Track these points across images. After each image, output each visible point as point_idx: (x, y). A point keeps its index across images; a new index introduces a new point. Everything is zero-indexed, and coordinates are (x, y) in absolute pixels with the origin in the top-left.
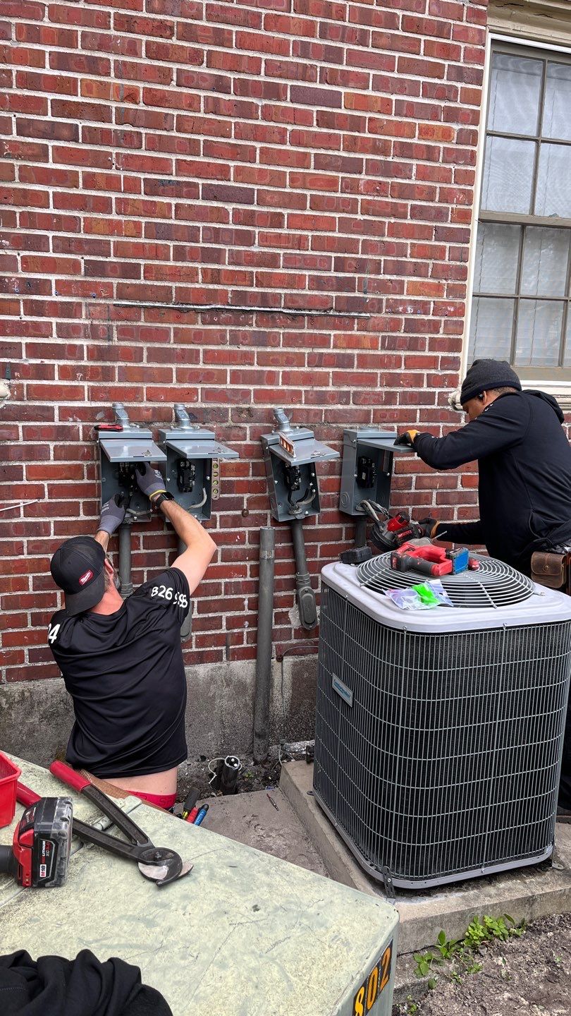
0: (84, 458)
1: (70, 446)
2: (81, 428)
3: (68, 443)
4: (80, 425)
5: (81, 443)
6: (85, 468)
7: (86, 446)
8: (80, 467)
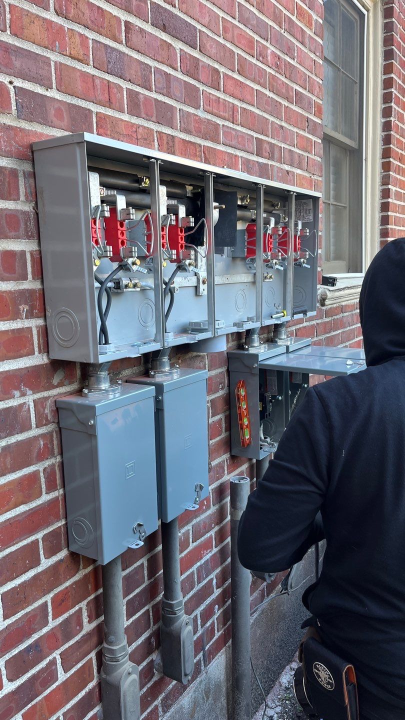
0: (41, 458)
1: (18, 444)
2: (32, 405)
3: (13, 440)
4: (30, 399)
5: (34, 432)
6: (42, 474)
7: (43, 436)
8: (34, 476)
